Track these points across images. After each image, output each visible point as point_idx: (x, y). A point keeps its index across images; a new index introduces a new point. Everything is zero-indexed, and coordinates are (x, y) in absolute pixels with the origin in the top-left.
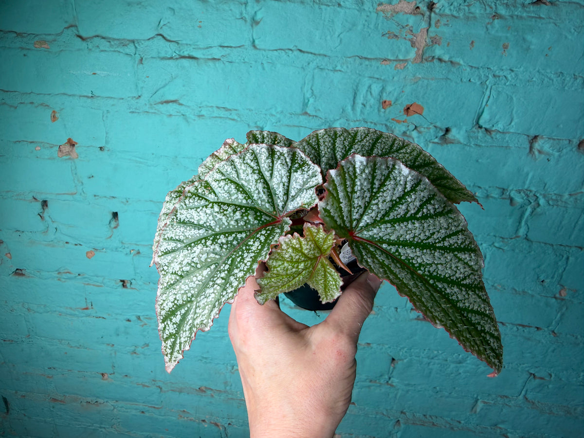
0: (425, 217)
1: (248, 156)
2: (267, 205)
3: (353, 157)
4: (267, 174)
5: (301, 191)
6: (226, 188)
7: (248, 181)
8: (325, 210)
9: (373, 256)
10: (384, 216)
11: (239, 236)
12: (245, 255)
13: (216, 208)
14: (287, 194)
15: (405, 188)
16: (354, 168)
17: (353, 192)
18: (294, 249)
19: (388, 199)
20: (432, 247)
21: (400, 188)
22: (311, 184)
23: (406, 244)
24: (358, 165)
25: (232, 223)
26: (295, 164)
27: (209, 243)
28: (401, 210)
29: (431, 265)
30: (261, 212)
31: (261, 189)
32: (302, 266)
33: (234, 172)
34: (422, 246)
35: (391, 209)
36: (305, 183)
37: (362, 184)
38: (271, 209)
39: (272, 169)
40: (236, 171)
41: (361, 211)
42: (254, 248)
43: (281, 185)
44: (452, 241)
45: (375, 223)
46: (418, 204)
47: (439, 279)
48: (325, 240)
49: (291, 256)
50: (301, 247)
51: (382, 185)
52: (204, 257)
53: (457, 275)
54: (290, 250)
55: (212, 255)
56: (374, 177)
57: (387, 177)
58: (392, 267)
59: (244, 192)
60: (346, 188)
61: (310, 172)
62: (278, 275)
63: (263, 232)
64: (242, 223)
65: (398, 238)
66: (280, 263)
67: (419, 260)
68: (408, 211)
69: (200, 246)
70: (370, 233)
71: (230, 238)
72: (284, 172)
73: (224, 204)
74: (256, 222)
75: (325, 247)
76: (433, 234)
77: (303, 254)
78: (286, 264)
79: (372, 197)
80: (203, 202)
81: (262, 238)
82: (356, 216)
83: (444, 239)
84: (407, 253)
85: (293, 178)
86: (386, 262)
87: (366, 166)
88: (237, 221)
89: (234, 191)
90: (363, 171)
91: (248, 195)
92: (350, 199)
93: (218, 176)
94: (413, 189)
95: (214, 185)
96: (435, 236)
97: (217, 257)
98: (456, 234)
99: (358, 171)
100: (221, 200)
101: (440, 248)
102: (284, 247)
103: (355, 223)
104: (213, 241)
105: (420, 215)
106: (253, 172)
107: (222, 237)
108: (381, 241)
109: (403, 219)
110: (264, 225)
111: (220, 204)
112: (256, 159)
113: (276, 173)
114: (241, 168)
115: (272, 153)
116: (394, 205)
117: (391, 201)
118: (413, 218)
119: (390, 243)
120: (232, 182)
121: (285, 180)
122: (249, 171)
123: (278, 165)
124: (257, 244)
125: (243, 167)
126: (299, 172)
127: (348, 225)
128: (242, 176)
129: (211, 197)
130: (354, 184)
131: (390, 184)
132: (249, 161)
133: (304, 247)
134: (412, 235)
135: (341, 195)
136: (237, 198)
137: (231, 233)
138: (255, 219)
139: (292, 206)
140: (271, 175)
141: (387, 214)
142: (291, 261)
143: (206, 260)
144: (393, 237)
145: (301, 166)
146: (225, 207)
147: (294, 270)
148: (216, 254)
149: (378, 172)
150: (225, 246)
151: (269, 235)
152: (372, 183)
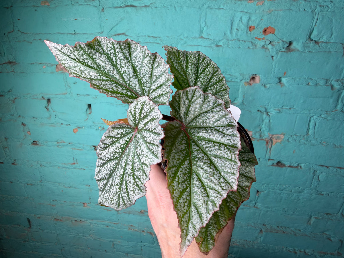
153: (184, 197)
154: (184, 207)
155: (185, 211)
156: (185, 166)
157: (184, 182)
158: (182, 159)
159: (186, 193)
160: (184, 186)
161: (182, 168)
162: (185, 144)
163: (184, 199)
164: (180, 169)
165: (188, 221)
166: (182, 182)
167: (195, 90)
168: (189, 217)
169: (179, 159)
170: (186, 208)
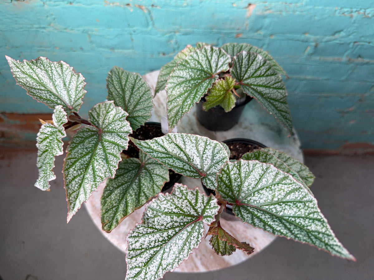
0: (267, 76)
1: (203, 50)
2: (209, 70)
3: (242, 52)
4: (210, 58)
5: (222, 65)
6: (194, 62)
7: (202, 60)
8: (232, 72)
9: (248, 90)
10: (252, 75)
11: (199, 81)
12: (201, 88)
13: (190, 70)
14: (217, 66)
15: (260, 65)
16: (242, 56)
17: (242, 65)
18: (220, 85)
19: (254, 68)
20: (269, 87)
21: (258, 65)
22: (226, 62)
23: (260, 86)
24: (244, 55)
25: (196, 76)
26: (220, 55)
27: (187, 83)
28: (259, 73)
29: (268, 94)
30: (207, 73)
31: (207, 64)
32: (222, 93)
33: (197, 57)
34: (266, 86)
35: (255, 72)
36: (224, 62)
37: (245, 63)
38: (210, 72)
39: (212, 56)
40: (198, 56)
41: (244, 73)
42: (205, 86)
43: (215, 62)
44: (276, 85)
45: (249, 78)
46: (265, 71)
47: (271, 99)
48: (232, 82)
49: (219, 88)
50: (223, 84)
51: (252, 63)
52: (185, 89)
53: (278, 98)
54: (219, 85)
55: (189, 88)
56: (249, 60)
57: (254, 60)
58: (255, 94)
59: (201, 64)
60: (239, 64)
61: (226, 58)
62: (213, 96)
63: (208, 80)
64: (200, 76)
65: (257, 83)
66: (214, 91)
67: (264, 92)
68: (261, 73)
69: (184, 84)
70: (247, 82)
71: (195, 82)
72: (216, 57)
73: (193, 69)
74: (205, 76)
75: (231, 86)
76: (270, 82)
77: (223, 87)
78: (217, 91)
79: (248, 68)
80: (185, 68)
81: (208, 82)
82: (242, 75)
83: (273, 85)
84: (260, 89)
85: (220, 60)
86: (253, 92)
87: (247, 56)
88: (198, 75)
89: (197, 64)
90: (245, 57)
91: (202, 66)
92: (241, 68)
93: (190, 58)
94: (263, 65)
95: (189, 61)
96: (270, 83)
97: (191, 88)
98: (278, 82)
99: (244, 57)
100: (192, 67)
101: (272, 88)
102: (217, 84)
103: (242, 78)
104: (189, 82)
105: (265, 75)
106: (205, 56)
107: (192, 81)
108: (251, 85)
109: (259, 76)
110: (208, 78)
111: (191, 69)
112: (206, 51)
113: (213, 58)
114: (200, 55)
115: (212, 49)
116: (256, 71)
117: (255, 69)
118: (263, 76)
119: (254, 85)
120: (196, 60)
121: (217, 60)
122: (203, 56)
123: (214, 54)
124: (206, 84)
125: (201, 54)
126: (222, 58)
127: (239, 78)
128: (200, 58)
129: (188, 66)
130: (242, 62)
131: (255, 63)
132: (203, 52)
133: (224, 85)
134: (262, 83)
135: (238, 66)
136: (198, 67)
137: (195, 80)
138: (205, 75)
139: (219, 71)
140: (211, 58)
141: (253, 74)
142: (218, 90)
143: (186, 89)
144: (255, 83)
145: (223, 55)
146: (193, 70)
147: (219, 94)
148: (190, 87)
149: (251, 58)
150: (193, 85)
151: (210, 81)
152: (249, 62)
153: (76, 180)
154: (74, 187)
155: (75, 190)
156: (85, 159)
157: (80, 170)
158: (85, 154)
159: (79, 178)
160: (79, 172)
161: (82, 160)
162: (94, 144)
163: (76, 182)
164: (80, 160)
165: (76, 197)
166: (78, 170)
167: (111, 104)
168: (78, 195)
169: (81, 153)
170: (76, 188)
